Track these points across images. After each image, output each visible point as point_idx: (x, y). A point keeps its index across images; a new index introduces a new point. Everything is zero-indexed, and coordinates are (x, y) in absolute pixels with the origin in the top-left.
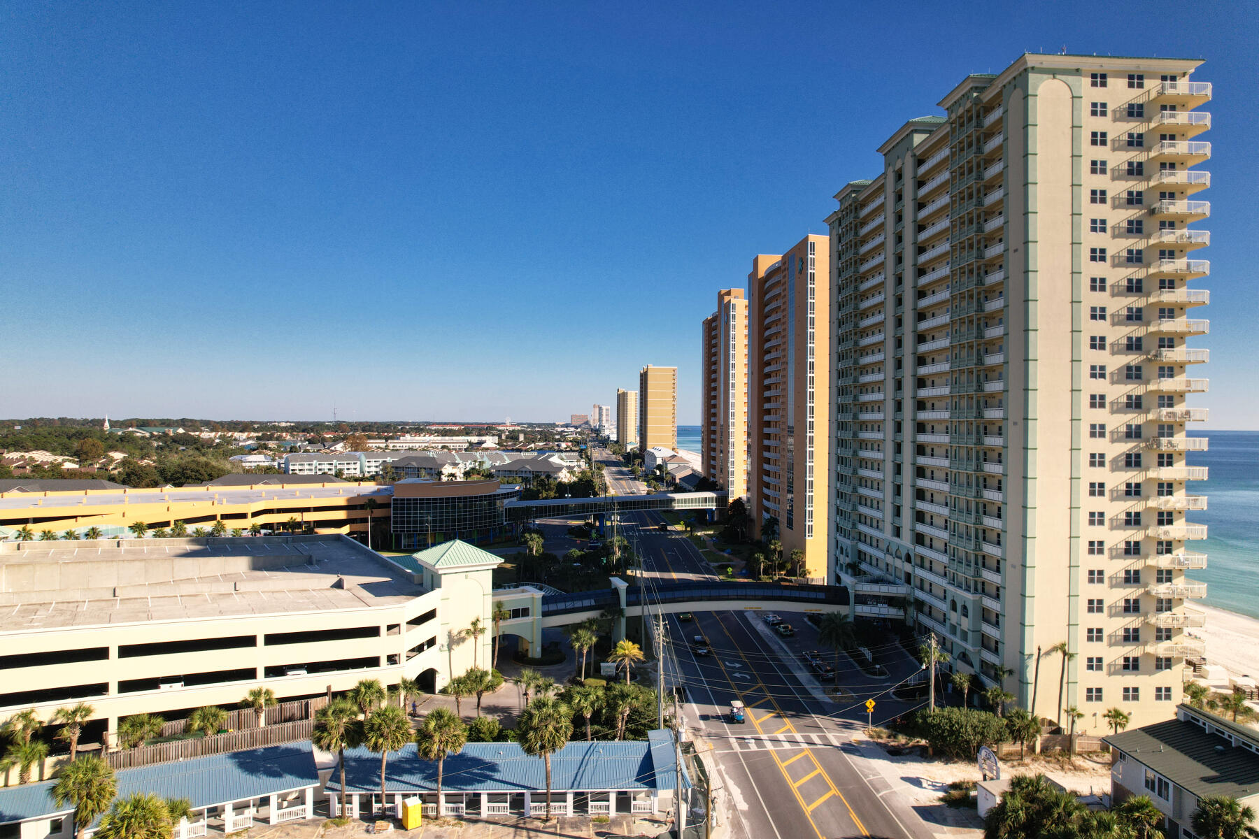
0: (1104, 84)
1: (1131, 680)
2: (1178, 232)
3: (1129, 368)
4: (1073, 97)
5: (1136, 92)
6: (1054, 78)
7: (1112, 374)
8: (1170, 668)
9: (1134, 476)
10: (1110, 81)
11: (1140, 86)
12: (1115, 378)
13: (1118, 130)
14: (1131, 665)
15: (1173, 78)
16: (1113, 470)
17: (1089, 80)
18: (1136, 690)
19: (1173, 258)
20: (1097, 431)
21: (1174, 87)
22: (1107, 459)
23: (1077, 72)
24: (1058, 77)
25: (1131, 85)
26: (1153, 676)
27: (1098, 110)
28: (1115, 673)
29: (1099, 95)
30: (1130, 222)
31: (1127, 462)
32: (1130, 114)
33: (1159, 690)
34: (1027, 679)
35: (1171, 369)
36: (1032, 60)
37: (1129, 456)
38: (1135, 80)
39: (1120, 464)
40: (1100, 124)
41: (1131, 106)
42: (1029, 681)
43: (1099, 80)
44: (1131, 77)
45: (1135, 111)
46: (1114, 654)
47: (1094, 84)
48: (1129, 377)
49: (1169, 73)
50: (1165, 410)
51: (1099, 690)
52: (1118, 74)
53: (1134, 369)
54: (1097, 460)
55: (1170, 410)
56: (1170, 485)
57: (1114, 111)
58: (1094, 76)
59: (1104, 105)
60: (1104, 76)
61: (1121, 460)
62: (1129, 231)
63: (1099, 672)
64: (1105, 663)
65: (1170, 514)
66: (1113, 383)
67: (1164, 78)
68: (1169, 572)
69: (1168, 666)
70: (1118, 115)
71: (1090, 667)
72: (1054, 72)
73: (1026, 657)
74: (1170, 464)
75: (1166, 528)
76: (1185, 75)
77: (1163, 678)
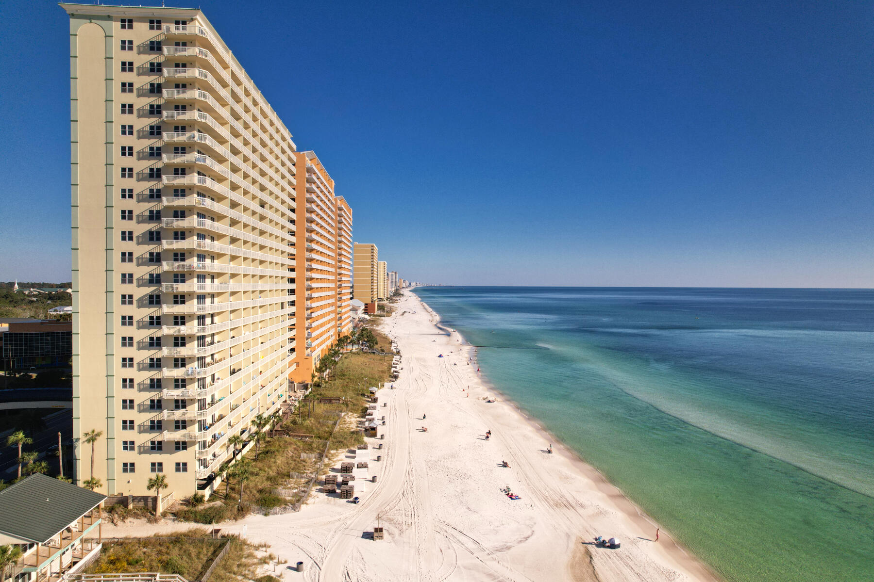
0: (131, 27)
1: (157, 458)
2: (188, 134)
3: (151, 233)
4: (106, 36)
5: (155, 32)
6: (91, 22)
7: (138, 237)
8: (186, 449)
9: (153, 311)
10: (135, 24)
11: (159, 28)
12: (140, 240)
13: (143, 60)
14: (157, 447)
15: (184, 23)
16: (139, 307)
17: (119, 24)
18: (160, 464)
19: (185, 153)
20: (127, 278)
21: (185, 29)
22: (135, 299)
23: (109, 18)
24: (93, 21)
25: (152, 28)
26: (173, 455)
27: (126, 45)
28: (145, 452)
29: (127, 35)
30: (152, 127)
31: (150, 301)
32: (152, 49)
33: (178, 464)
34: (76, 456)
35: (183, 233)
36: (69, 8)
37: (151, 297)
38: (155, 23)
39: (144, 302)
40: (128, 56)
41: (152, 43)
42: (77, 458)
43: (127, 23)
44: (152, 22)
45: (155, 47)
46: (145, 439)
47: (123, 27)
48: (151, 239)
49: (180, 18)
50: (176, 264)
51: (132, 465)
52: (141, 19)
53: (155, 233)
54: (127, 299)
55: (183, 263)
56: (183, 318)
57: (138, 47)
58: (123, 21)
59: (131, 42)
60: (130, 21)
61: (145, 300)
62: (152, 133)
63: (132, 452)
64: (136, 445)
65: (183, 338)
66: (138, 244)
67: (177, 23)
68: (184, 380)
69: (185, 448)
70: (142, 49)
71: (125, 448)
72: (90, 18)
73: (74, 440)
74: (183, 302)
75: (180, 349)
76: (192, 20)
77: (181, 456)
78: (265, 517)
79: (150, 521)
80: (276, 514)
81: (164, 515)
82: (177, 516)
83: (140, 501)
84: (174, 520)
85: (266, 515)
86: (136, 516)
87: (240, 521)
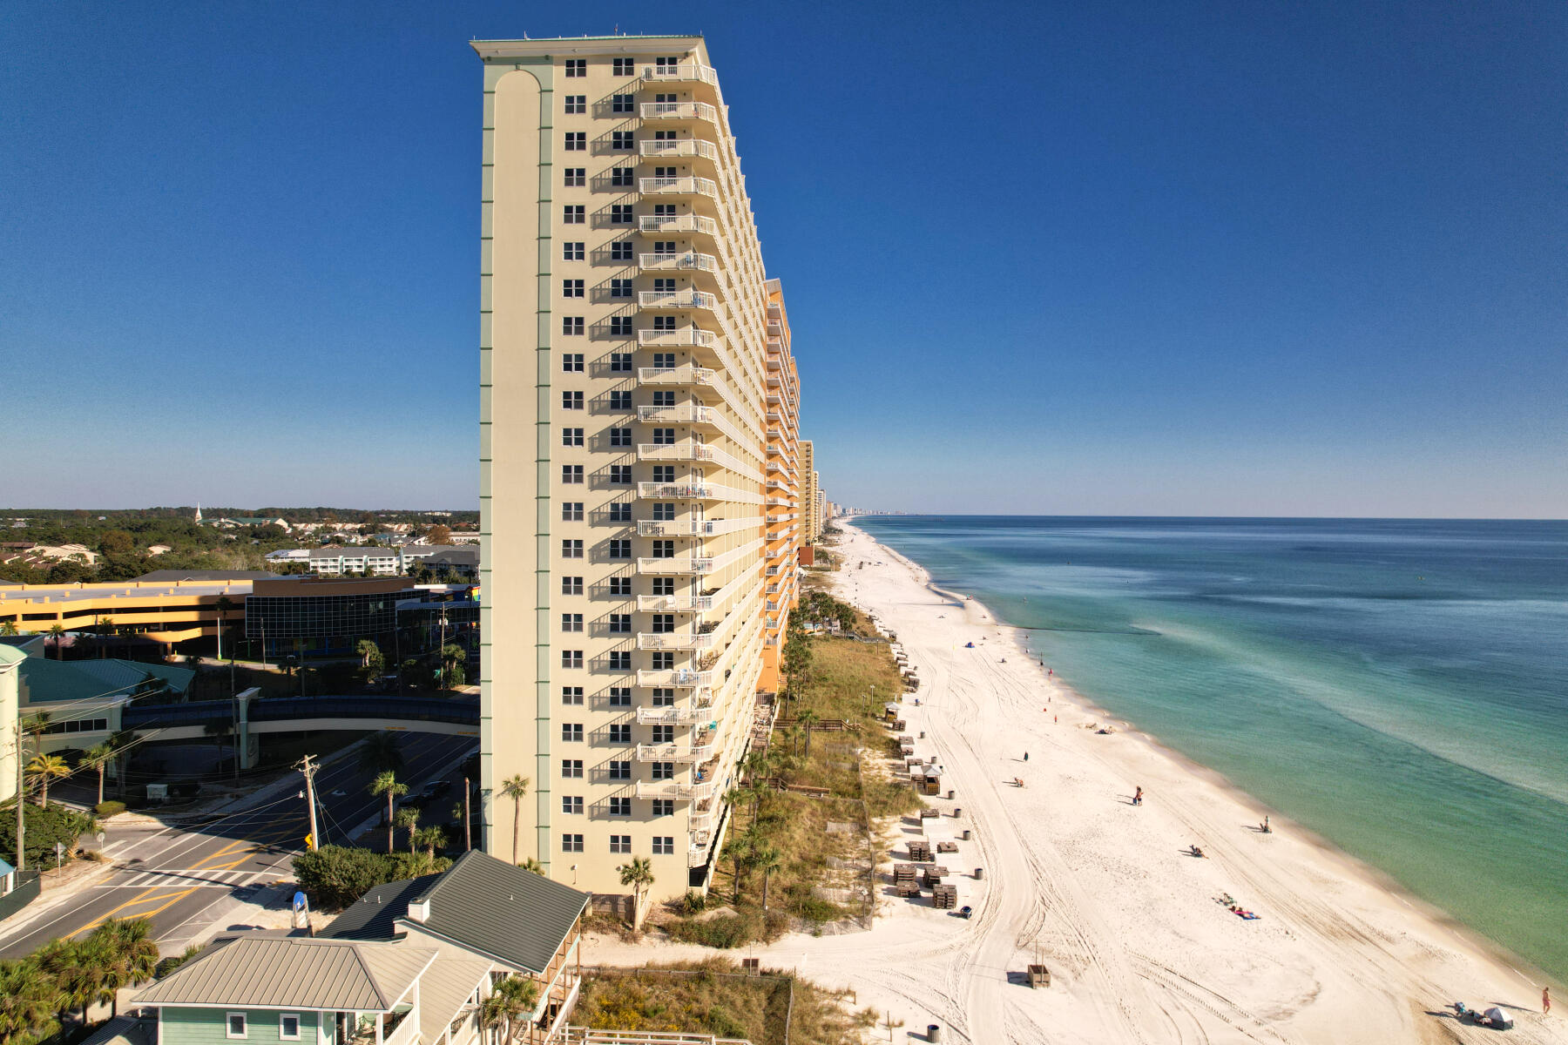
0: (582, 73)
1: (620, 827)
2: (680, 256)
3: (615, 431)
4: (541, 91)
5: (623, 80)
6: (517, 69)
7: (592, 439)
8: (672, 813)
9: (620, 569)
10: (589, 68)
11: (630, 72)
12: (596, 444)
13: (600, 129)
14: (621, 808)
15: (673, 61)
16: (593, 562)
17: (563, 69)
18: (627, 839)
19: (674, 290)
20: (573, 511)
21: (673, 71)
22: (586, 548)
23: (547, 60)
24: (521, 67)
25: (617, 72)
26: (648, 823)
27: (575, 105)
28: (600, 817)
29: (576, 86)
30: (616, 246)
31: (611, 551)
32: (617, 108)
33: (657, 840)
34: (485, 820)
35: (670, 432)
36: (484, 47)
37: (614, 543)
38: (623, 65)
39: (602, 553)
40: (577, 123)
41: (617, 98)
42: (488, 823)
43: (576, 67)
44: (617, 62)
45: (623, 105)
46: (600, 794)
47: (570, 74)
48: (615, 442)
49: (666, 54)
50: (660, 486)
51: (579, 838)
52: (600, 59)
53: (621, 432)
54: (572, 548)
55: (669, 484)
56: (670, 581)
57: (595, 106)
58: (570, 64)
59: (582, 99)
60: (582, 63)
61: (603, 550)
62: (616, 256)
63: (578, 816)
64: (586, 804)
65: (670, 618)
66: (593, 450)
67: (660, 61)
68: (670, 692)
69: (670, 811)
70: (600, 111)
71: (567, 809)
72: (517, 62)
73: (483, 792)
74: (670, 554)
75: (664, 636)
76: (687, 55)
77: (663, 826)
78: (815, 938)
79: (624, 939)
80: (832, 933)
81: (646, 929)
82: (667, 931)
83: (603, 903)
84: (663, 939)
85: (815, 934)
86: (600, 929)
87: (774, 945)
